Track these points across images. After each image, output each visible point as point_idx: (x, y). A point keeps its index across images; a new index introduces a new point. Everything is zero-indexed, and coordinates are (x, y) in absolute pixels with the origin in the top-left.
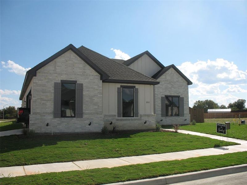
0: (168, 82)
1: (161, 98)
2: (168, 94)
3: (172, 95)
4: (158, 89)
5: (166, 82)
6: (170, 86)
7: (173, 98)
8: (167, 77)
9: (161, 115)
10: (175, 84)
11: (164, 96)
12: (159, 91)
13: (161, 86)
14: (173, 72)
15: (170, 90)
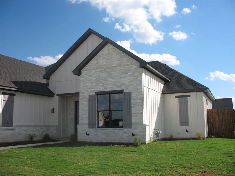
0: (101, 70)
1: (88, 97)
2: (101, 89)
3: (108, 90)
4: (84, 84)
5: (99, 70)
6: (104, 75)
7: (111, 95)
8: (99, 62)
9: (88, 126)
10: (114, 71)
11: (94, 94)
12: (86, 86)
13: (90, 78)
14: (111, 51)
15: (104, 82)
